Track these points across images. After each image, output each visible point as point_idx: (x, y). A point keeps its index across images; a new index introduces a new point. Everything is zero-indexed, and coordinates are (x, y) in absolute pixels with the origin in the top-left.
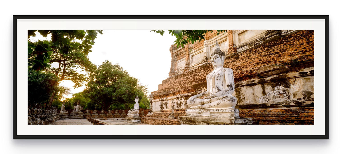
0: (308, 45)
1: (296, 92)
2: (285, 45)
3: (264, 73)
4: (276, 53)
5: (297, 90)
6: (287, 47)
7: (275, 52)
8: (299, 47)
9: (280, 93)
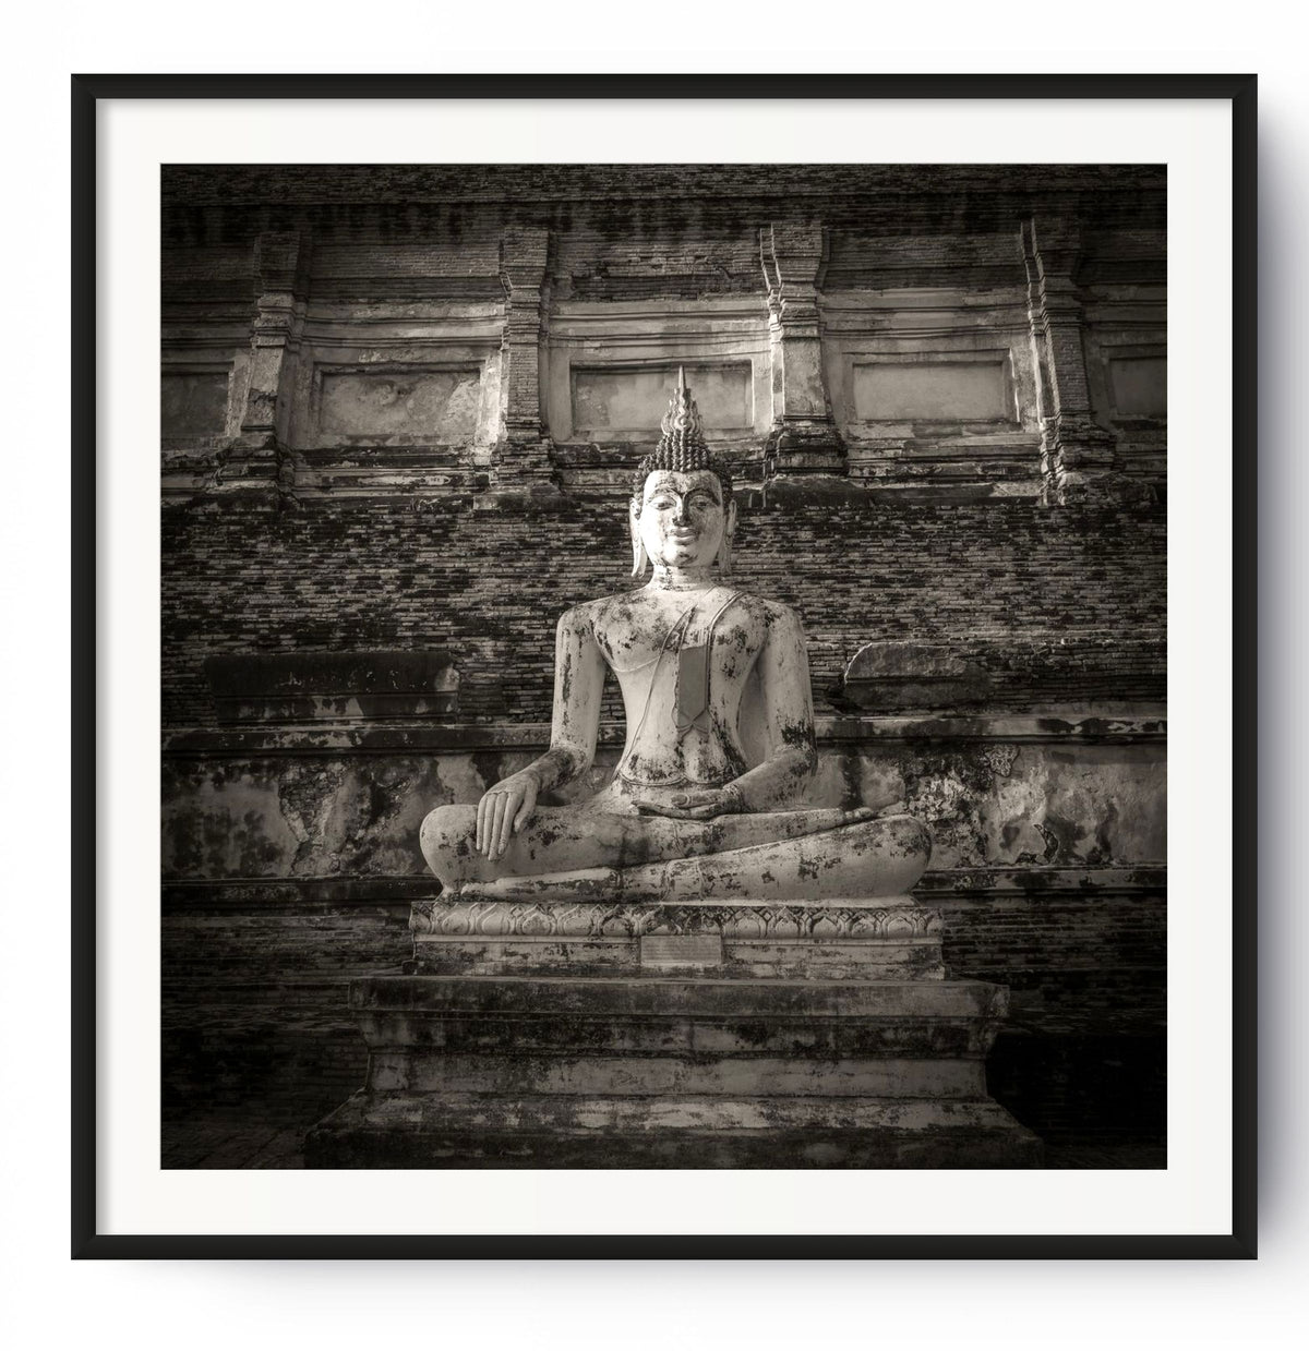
0: (1021, 585)
1: (1018, 819)
2: (926, 549)
3: (872, 685)
4: (881, 582)
5: (1020, 811)
6: (932, 568)
7: (871, 570)
8: (981, 585)
9: (945, 815)
